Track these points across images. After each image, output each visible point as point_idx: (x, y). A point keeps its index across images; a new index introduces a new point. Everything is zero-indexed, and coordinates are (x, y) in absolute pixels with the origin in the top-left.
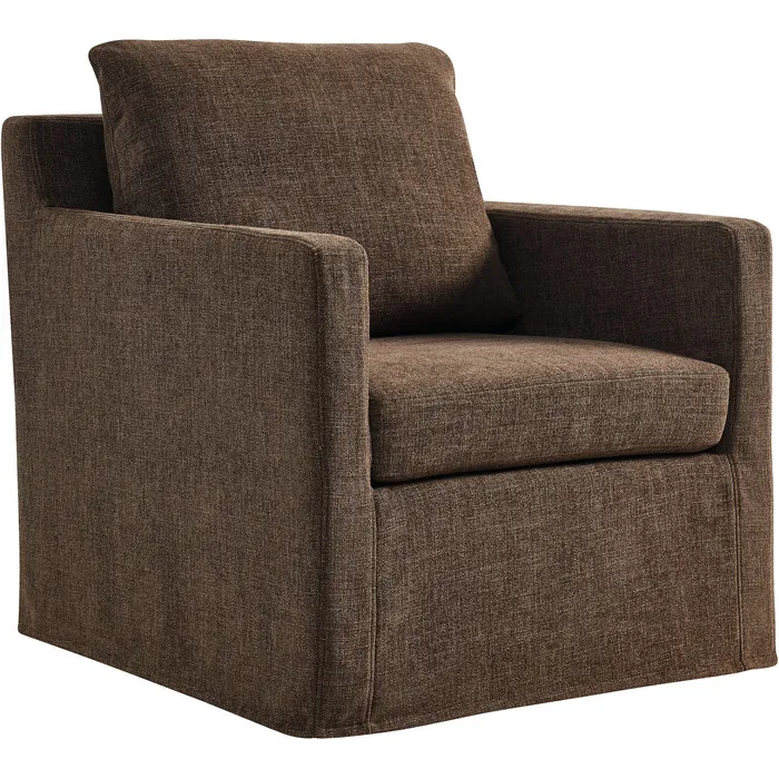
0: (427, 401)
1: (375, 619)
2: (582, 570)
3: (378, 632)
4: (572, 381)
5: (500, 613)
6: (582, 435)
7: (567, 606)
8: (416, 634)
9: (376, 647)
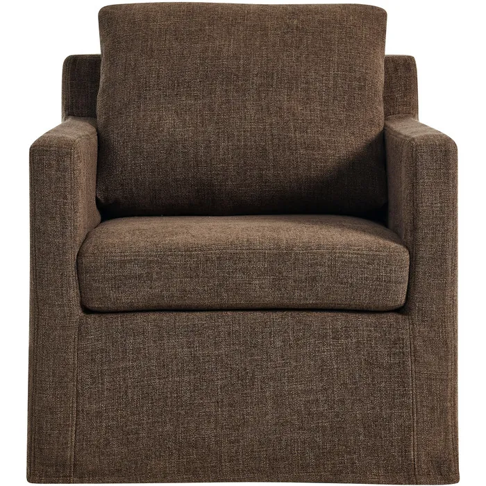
0: (121, 256)
1: (75, 405)
2: (262, 389)
3: (77, 415)
4: (250, 249)
5: (186, 413)
6: (262, 291)
7: (248, 414)
8: (113, 420)
9: (76, 425)
